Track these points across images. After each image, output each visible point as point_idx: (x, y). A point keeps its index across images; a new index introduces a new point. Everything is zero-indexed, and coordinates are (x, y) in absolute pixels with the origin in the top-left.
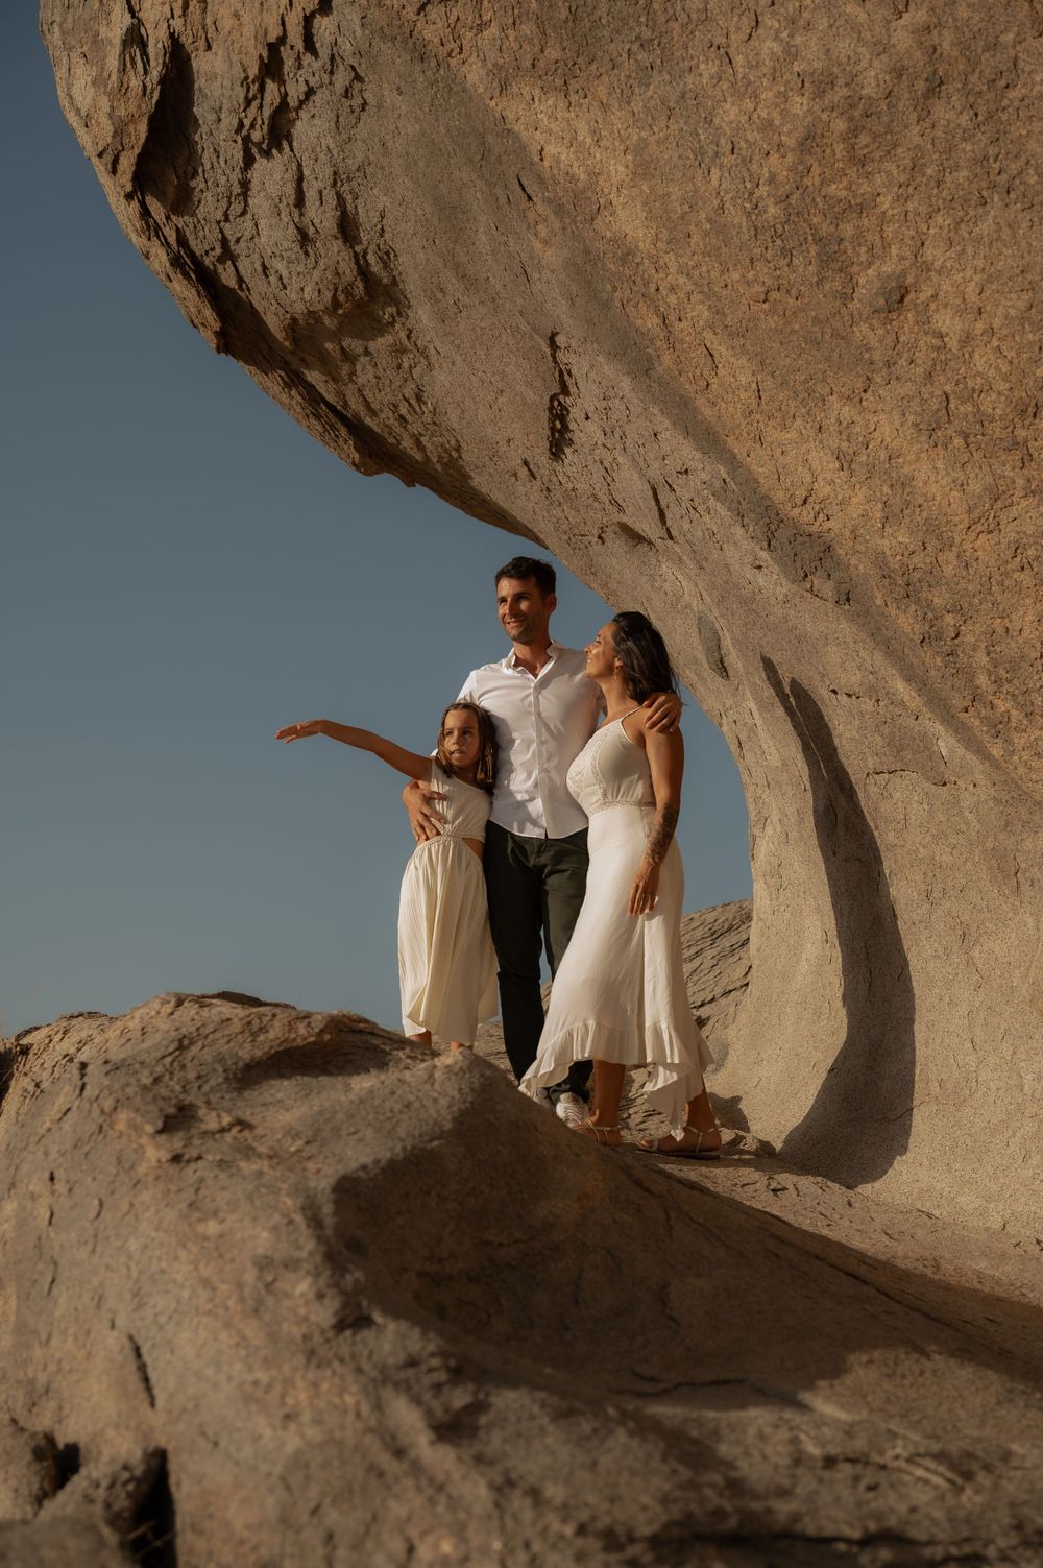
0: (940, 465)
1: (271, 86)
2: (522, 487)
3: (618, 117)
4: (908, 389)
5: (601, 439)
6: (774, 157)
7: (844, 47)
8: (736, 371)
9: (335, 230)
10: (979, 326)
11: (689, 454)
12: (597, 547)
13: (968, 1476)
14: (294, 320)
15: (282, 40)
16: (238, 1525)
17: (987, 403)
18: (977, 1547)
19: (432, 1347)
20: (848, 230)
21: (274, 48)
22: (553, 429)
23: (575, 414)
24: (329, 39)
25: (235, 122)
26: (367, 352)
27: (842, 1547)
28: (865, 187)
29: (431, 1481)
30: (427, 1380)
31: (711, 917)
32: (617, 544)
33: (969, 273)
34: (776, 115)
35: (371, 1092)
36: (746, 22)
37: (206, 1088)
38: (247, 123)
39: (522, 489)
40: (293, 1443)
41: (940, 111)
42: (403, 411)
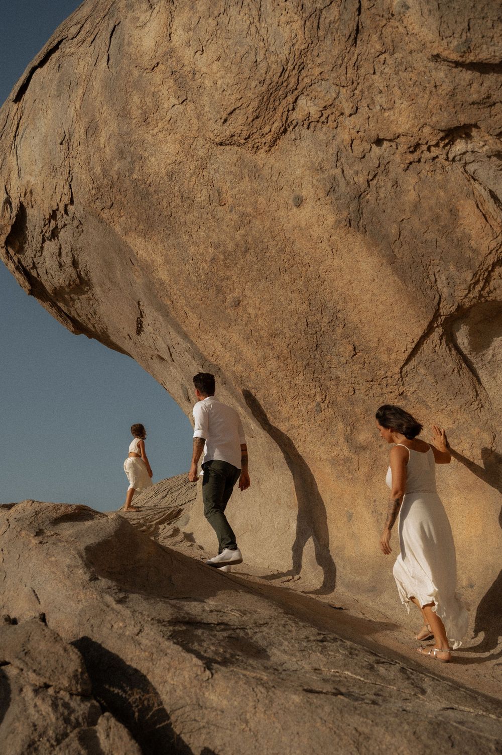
0: (250, 348)
1: (52, 222)
2: (127, 341)
3: (160, 247)
4: (241, 327)
5: (153, 331)
6: (204, 263)
7: (223, 237)
8: (193, 318)
9: (71, 264)
10: (260, 313)
11: (179, 339)
12: (150, 360)
13: (245, 614)
14: (55, 288)
15: (57, 209)
16: (67, 627)
17: (262, 333)
18: (245, 626)
19: (114, 584)
20: (224, 284)
21: (54, 212)
22: (138, 327)
23: (145, 324)
24: (72, 212)
25: (40, 230)
26: (79, 299)
27: (213, 625)
28: (229, 274)
29: (116, 611)
30: (113, 592)
31: (185, 476)
32: (156, 360)
33: (257, 299)
34: (204, 252)
35: (91, 525)
36: (196, 227)
37: (45, 525)
38: (44, 231)
39: (127, 342)
40: (80, 607)
41: (248, 256)
42: (89, 317)
